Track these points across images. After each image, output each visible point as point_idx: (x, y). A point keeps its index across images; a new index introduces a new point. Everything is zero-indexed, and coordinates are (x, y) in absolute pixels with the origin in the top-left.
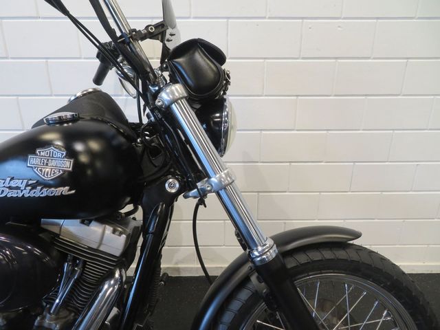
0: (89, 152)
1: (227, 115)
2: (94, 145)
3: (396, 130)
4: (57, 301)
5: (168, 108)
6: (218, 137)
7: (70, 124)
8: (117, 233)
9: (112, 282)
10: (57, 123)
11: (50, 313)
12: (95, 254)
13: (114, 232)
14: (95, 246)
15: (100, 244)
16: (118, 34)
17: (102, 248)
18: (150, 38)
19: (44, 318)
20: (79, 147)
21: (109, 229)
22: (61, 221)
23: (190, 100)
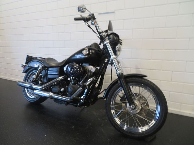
0: (92, 52)
2: (93, 51)
3: (143, 59)
5: (106, 44)
6: (115, 53)
12: (90, 71)
14: (90, 70)
15: (91, 69)
16: (99, 32)
18: (105, 32)
19: (80, 82)
20: (90, 51)
21: (93, 67)
23: (110, 43)
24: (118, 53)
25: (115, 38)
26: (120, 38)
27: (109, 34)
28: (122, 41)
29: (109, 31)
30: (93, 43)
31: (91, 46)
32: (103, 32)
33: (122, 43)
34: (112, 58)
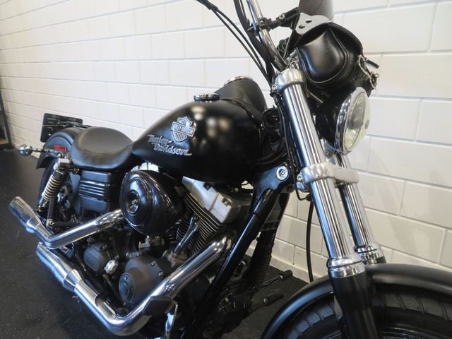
0: (218, 128)
1: (347, 107)
2: (224, 124)
4: (180, 244)
5: (282, 92)
7: (211, 102)
8: (226, 203)
9: (218, 244)
10: (201, 100)
11: (173, 251)
13: (224, 201)
14: (208, 208)
15: (212, 207)
17: (212, 212)
18: (282, 26)
21: (221, 197)
22: (192, 181)
24: (349, 135)
25: (337, 55)
26: (368, 52)
27: (301, 32)
28: (376, 66)
29: (303, 18)
30: (233, 79)
31: (215, 98)
32: (270, 25)
33: (374, 77)
34: (308, 172)
